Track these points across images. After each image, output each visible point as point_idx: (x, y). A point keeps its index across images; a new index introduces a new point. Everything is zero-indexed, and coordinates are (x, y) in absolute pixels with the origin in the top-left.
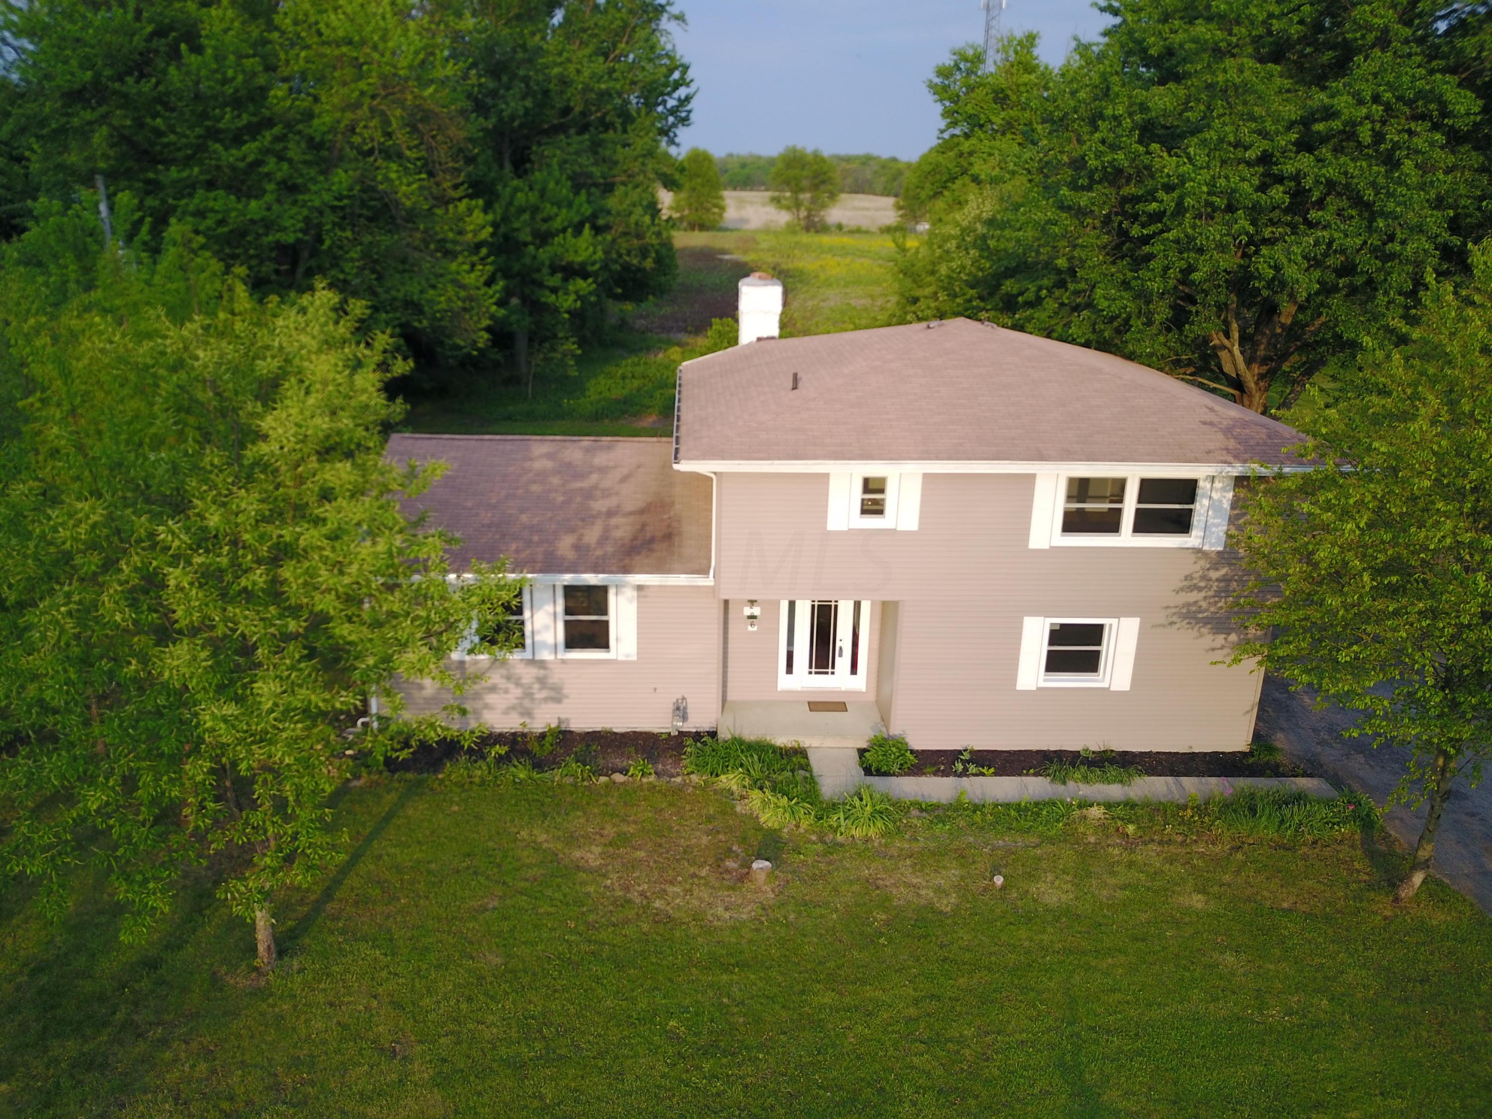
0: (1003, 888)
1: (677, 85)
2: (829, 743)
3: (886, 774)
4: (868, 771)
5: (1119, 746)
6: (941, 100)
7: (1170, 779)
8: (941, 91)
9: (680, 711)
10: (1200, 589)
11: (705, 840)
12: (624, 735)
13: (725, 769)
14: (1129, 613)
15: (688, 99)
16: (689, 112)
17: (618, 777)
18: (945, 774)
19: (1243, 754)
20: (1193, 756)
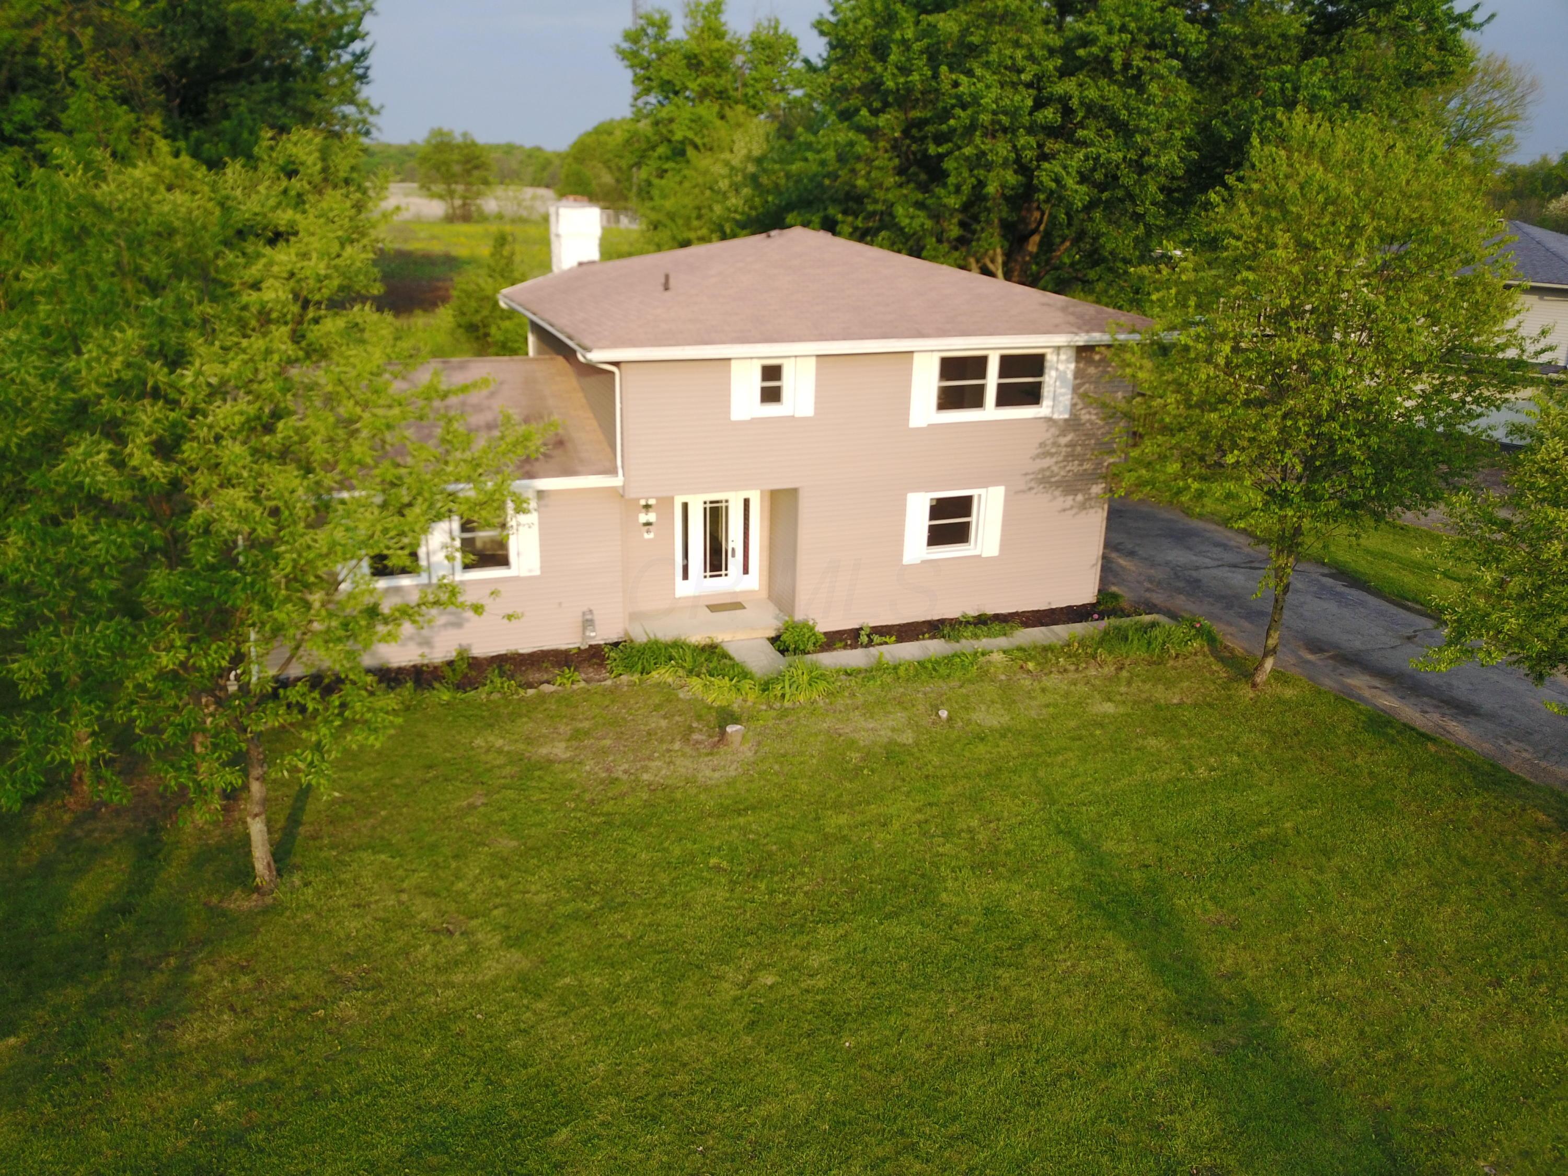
0: (950, 719)
1: (353, 37)
2: (740, 636)
3: (805, 652)
4: (784, 653)
5: (990, 610)
6: (632, 66)
7: (1043, 629)
8: (631, 57)
9: (588, 623)
10: (1052, 455)
12: (532, 655)
14: (996, 483)
15: (364, 55)
16: (367, 68)
17: (547, 688)
18: (854, 646)
19: (1093, 605)
20: (1052, 611)
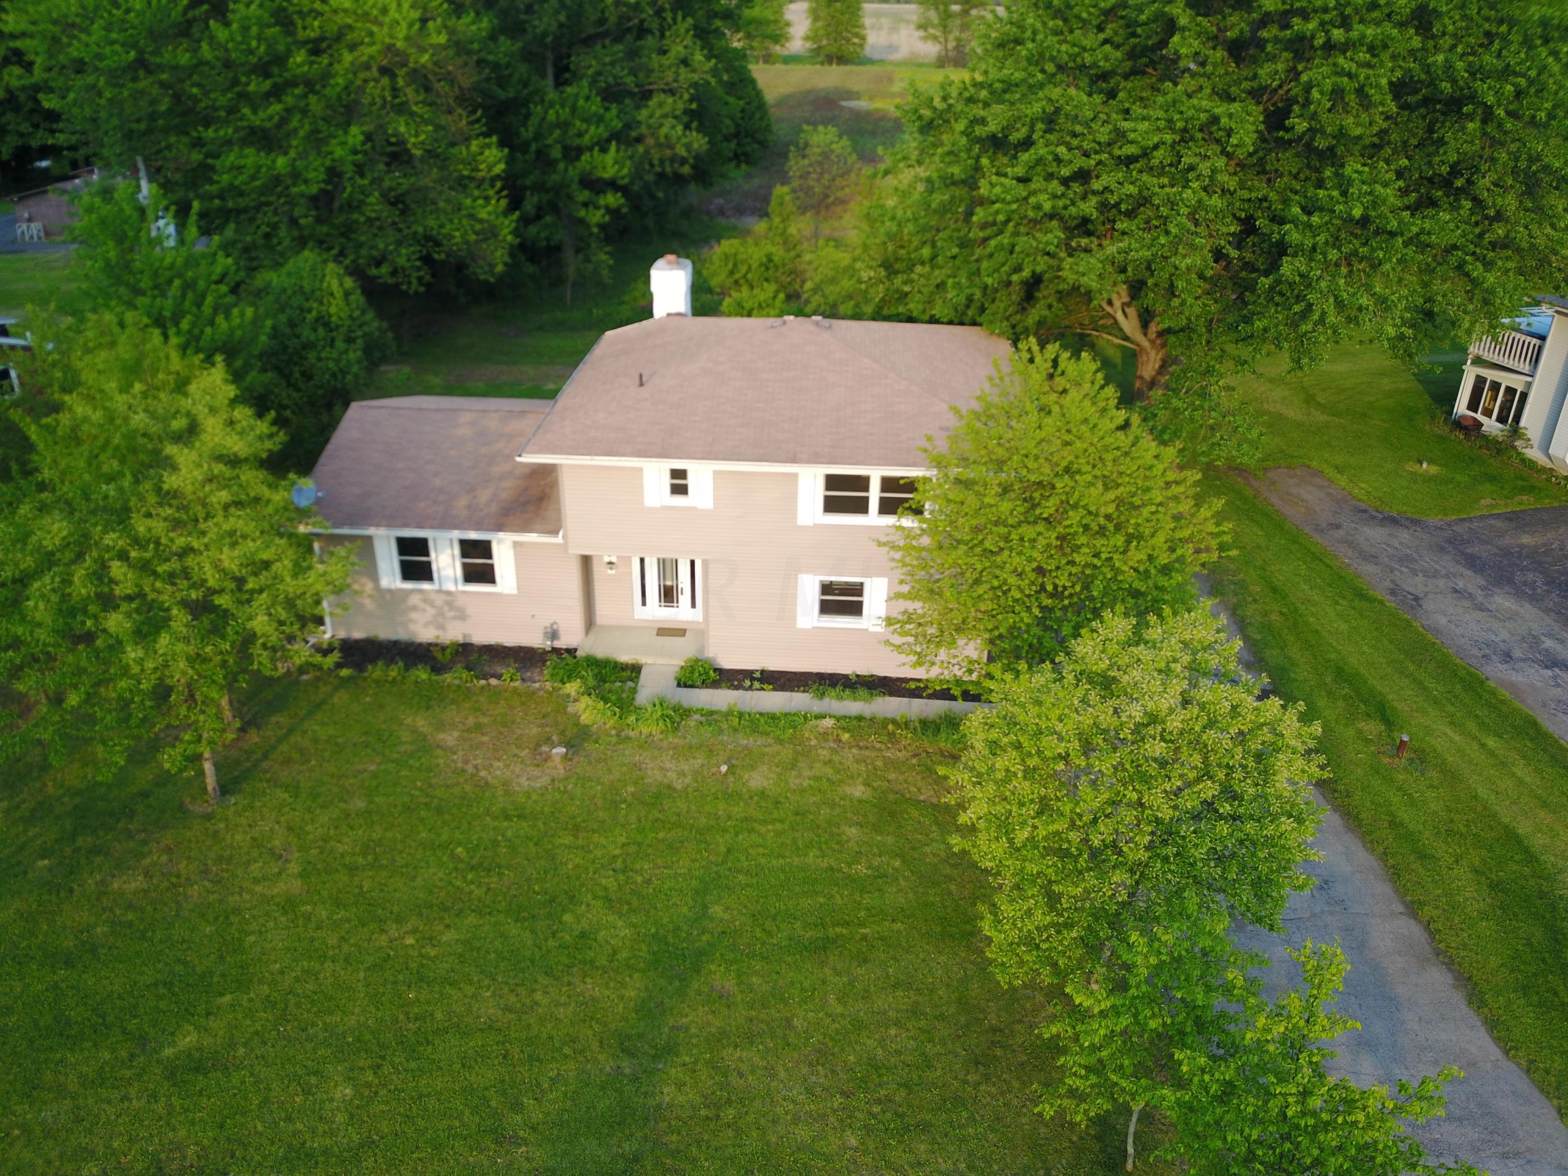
0: (726, 774)
2: (660, 661)
3: (692, 686)
4: (679, 685)
9: (554, 632)
11: (535, 730)
13: (570, 678)
14: (880, 574)
17: (493, 681)
18: (737, 688)
